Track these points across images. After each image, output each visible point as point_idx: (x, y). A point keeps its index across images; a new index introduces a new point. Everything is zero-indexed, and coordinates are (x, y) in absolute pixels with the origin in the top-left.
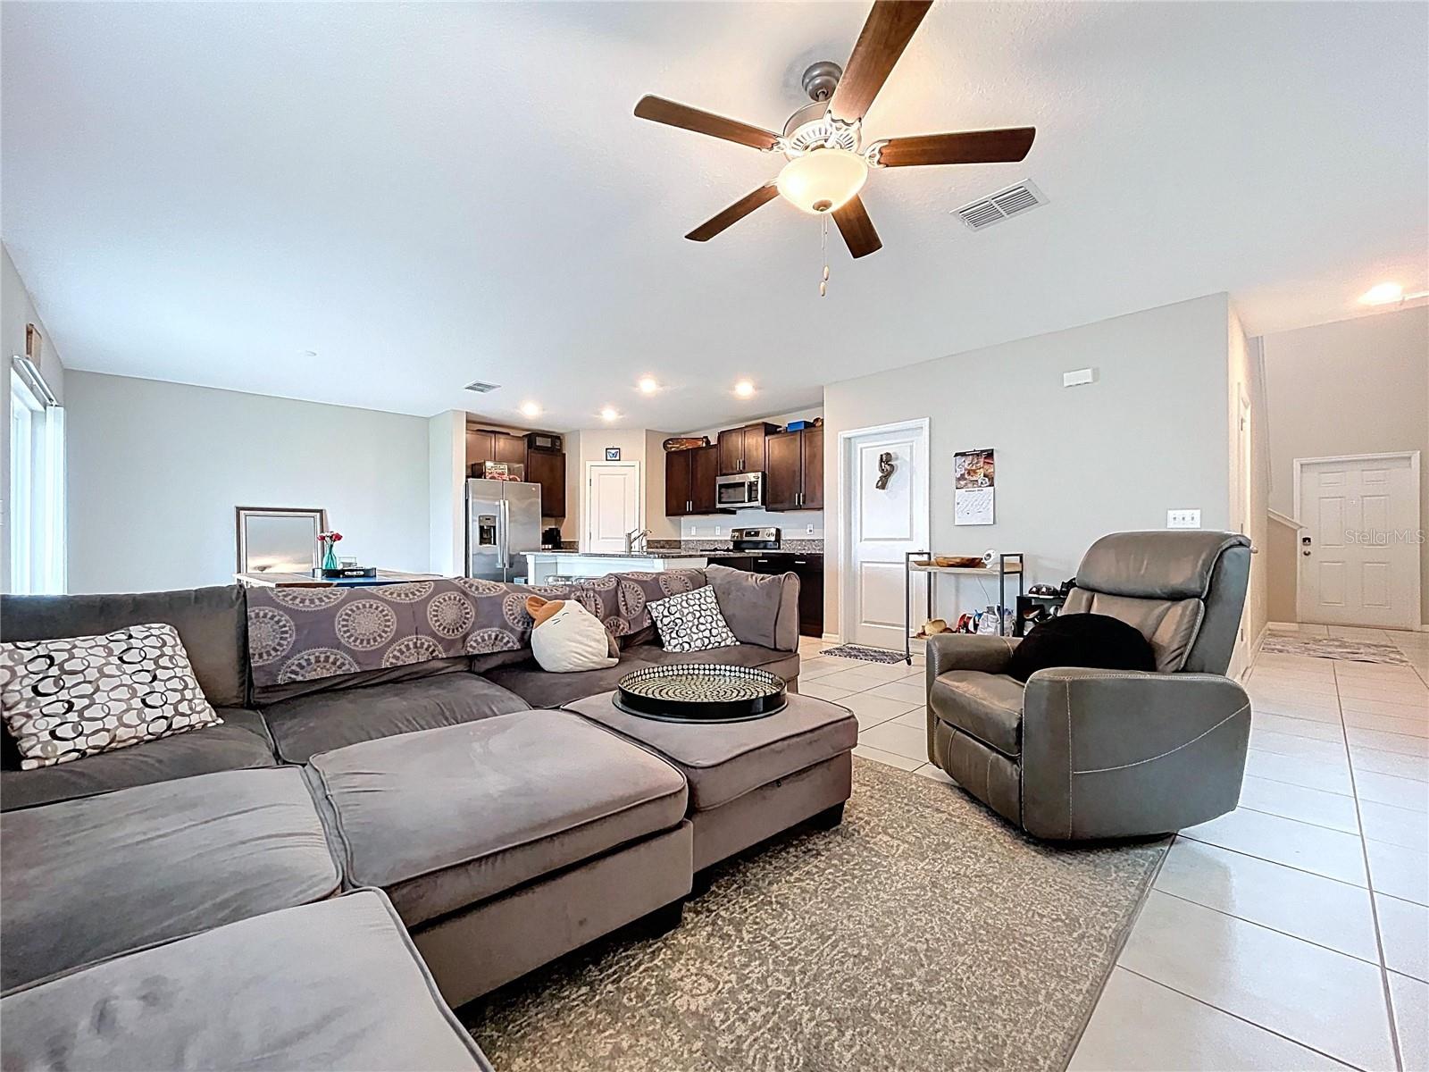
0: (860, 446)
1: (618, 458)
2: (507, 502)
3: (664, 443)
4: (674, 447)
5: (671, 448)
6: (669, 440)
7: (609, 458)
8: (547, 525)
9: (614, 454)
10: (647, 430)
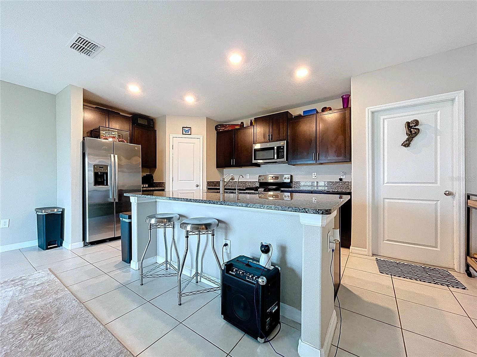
0: (382, 118)
1: (190, 133)
2: (116, 156)
3: (216, 127)
4: (222, 129)
5: (220, 130)
6: (219, 125)
7: (184, 133)
8: (144, 172)
9: (187, 131)
10: (207, 118)
